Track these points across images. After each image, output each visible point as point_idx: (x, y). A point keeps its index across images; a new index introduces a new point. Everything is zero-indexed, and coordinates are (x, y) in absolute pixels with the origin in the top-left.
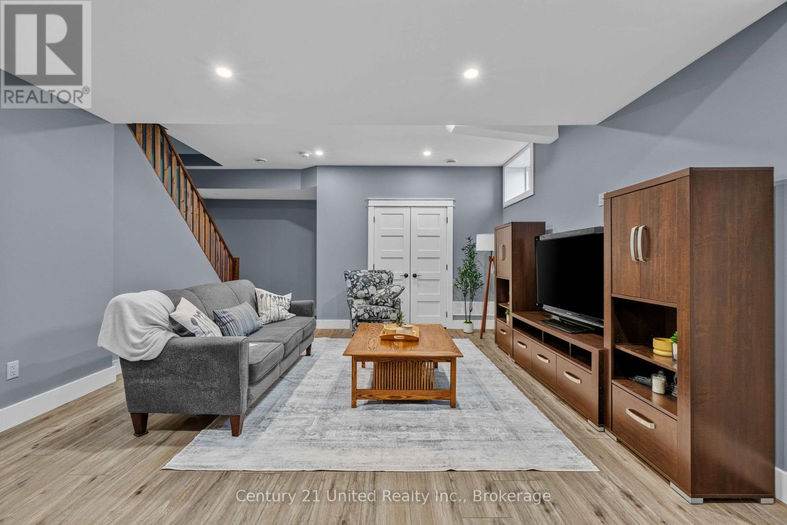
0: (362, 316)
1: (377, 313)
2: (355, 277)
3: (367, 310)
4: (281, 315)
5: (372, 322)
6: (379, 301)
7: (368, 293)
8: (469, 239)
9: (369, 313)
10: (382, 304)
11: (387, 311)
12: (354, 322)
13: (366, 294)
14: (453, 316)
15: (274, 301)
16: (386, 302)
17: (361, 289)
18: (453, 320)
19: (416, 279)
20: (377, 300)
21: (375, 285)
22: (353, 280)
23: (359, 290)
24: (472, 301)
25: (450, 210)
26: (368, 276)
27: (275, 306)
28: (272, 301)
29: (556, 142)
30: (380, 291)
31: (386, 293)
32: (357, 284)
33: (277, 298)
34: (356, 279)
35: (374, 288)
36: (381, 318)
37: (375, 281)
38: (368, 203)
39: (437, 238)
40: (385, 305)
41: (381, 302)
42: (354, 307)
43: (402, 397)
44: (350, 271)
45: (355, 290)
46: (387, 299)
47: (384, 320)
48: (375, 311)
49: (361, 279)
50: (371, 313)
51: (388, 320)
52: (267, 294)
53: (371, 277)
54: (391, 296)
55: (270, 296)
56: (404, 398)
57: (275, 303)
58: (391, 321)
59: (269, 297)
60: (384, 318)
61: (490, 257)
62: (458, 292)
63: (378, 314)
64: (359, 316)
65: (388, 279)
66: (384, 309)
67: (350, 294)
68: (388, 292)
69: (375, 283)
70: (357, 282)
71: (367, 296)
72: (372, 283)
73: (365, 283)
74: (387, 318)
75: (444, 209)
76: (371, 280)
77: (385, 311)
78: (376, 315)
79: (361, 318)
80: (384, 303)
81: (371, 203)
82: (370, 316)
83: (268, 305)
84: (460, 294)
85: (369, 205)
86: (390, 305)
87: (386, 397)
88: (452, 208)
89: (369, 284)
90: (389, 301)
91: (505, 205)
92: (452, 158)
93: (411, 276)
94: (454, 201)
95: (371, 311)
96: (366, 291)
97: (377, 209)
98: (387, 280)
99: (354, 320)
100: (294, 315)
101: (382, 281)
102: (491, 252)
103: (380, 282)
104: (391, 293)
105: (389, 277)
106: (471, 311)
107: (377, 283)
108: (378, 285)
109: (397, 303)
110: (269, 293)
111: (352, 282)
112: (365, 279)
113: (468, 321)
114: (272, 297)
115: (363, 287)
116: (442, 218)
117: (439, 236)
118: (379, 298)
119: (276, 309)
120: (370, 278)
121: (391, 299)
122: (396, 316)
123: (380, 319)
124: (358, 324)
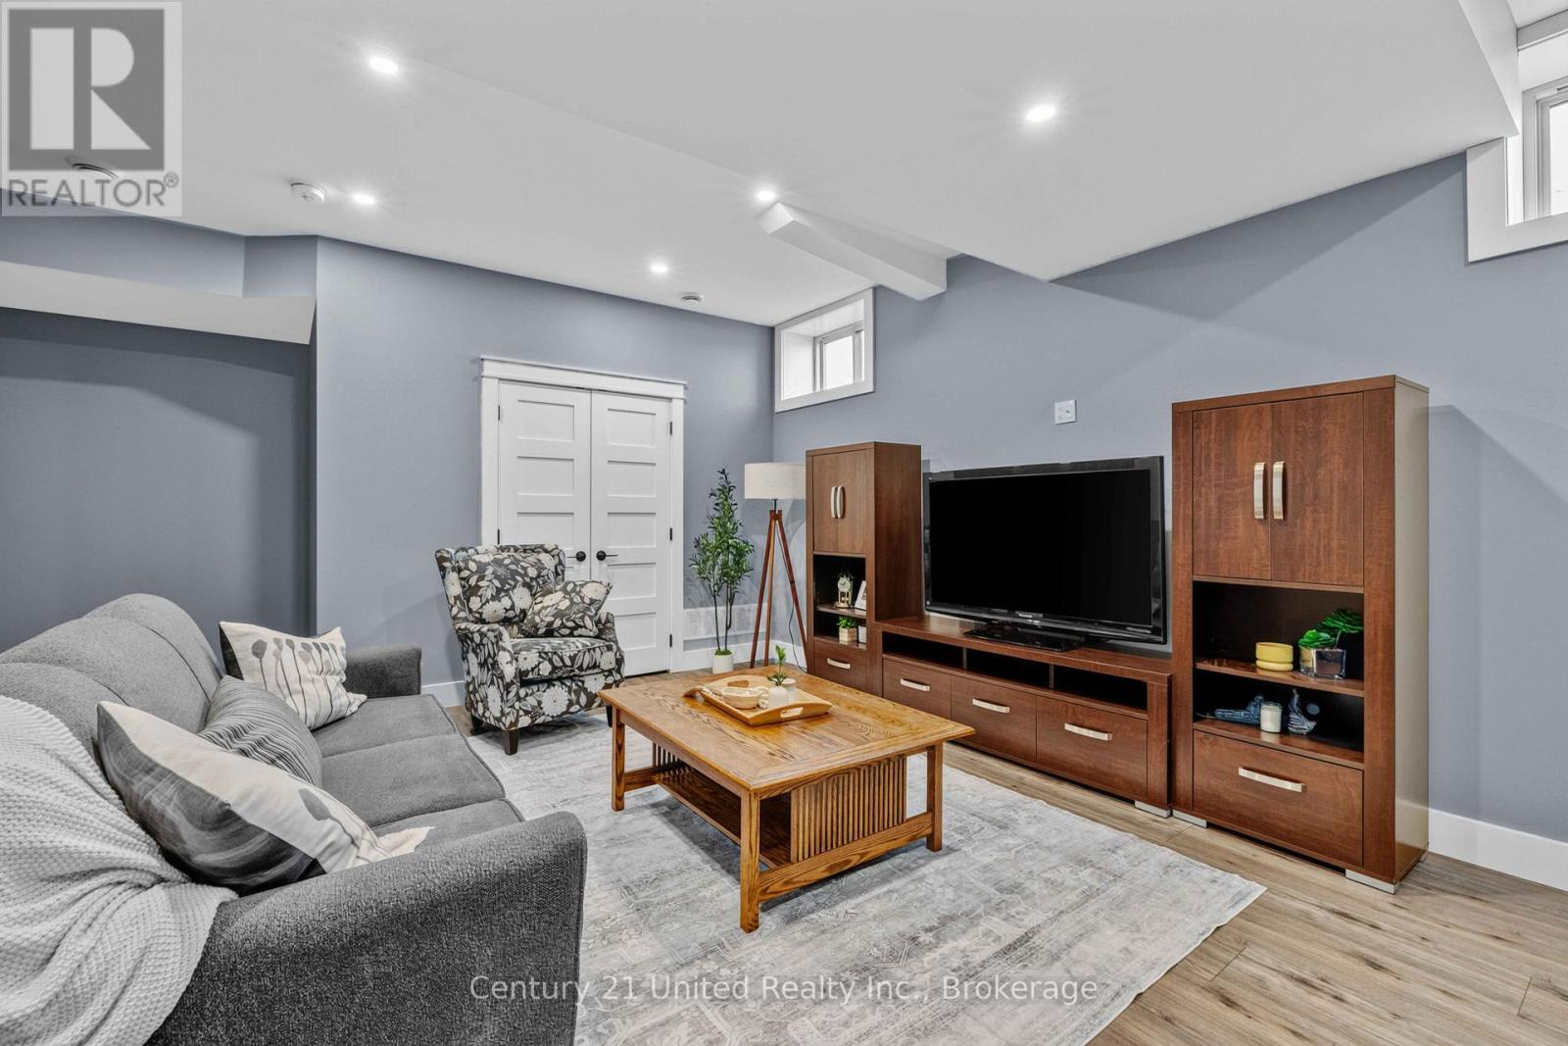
0: (533, 669)
1: (570, 657)
2: (473, 566)
3: (546, 653)
4: (336, 703)
5: (557, 683)
6: (558, 623)
7: (513, 608)
8: (723, 472)
9: (551, 661)
10: (567, 631)
11: (594, 649)
12: (514, 690)
13: (507, 610)
14: (685, 642)
15: (306, 661)
16: (578, 626)
17: (493, 598)
18: (685, 650)
19: (604, 564)
20: (550, 624)
21: (526, 585)
22: (465, 574)
23: (487, 601)
24: (731, 605)
25: (678, 407)
26: (507, 562)
27: (315, 676)
28: (300, 661)
29: (938, 297)
30: (549, 600)
31: (572, 603)
32: (481, 584)
33: (315, 651)
34: (477, 572)
35: (526, 590)
36: (580, 668)
37: (526, 574)
38: (481, 368)
39: (650, 468)
40: (576, 633)
41: (563, 626)
42: (504, 649)
43: (850, 861)
44: (453, 552)
45: (475, 603)
46: (582, 618)
47: (589, 672)
48: (567, 654)
49: (489, 571)
50: (555, 659)
51: (596, 671)
52: (277, 641)
53: (512, 563)
54: (588, 609)
55: (291, 644)
56: (855, 860)
57: (312, 666)
58: (603, 671)
59: (286, 647)
60: (588, 668)
61: (771, 511)
62: (693, 588)
63: (573, 659)
64: (527, 672)
65: (556, 567)
66: (584, 645)
67: (462, 615)
68: (577, 599)
69: (528, 580)
70: (481, 578)
71: (511, 614)
72: (518, 578)
73: (503, 582)
74: (595, 666)
75: (664, 404)
76: (514, 573)
77: (589, 650)
78: (568, 662)
79: (530, 676)
80: (573, 629)
81: (489, 368)
82: (555, 668)
83: (292, 677)
84: (701, 592)
85: (486, 373)
86: (592, 634)
87: (820, 873)
88: (682, 402)
89: (513, 583)
90: (588, 623)
91: (778, 408)
92: (691, 289)
93: (591, 557)
94: (686, 388)
95: (555, 653)
96: (506, 602)
97: (504, 386)
98: (553, 570)
99: (512, 683)
100: (363, 697)
101: (544, 573)
102: (775, 500)
103: (539, 576)
104: (587, 601)
105: (557, 560)
106: (728, 627)
107: (532, 579)
108: (534, 583)
109: (608, 625)
110: (284, 637)
111: (462, 579)
112: (501, 571)
113: (722, 648)
114: (299, 648)
115: (499, 591)
116: (661, 420)
117: (654, 464)
118: (555, 616)
119: (320, 685)
120: (513, 567)
121: (591, 618)
122: (614, 657)
123: (577, 672)
124: (522, 692)
